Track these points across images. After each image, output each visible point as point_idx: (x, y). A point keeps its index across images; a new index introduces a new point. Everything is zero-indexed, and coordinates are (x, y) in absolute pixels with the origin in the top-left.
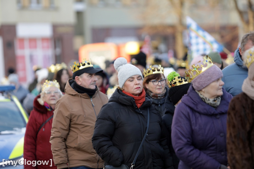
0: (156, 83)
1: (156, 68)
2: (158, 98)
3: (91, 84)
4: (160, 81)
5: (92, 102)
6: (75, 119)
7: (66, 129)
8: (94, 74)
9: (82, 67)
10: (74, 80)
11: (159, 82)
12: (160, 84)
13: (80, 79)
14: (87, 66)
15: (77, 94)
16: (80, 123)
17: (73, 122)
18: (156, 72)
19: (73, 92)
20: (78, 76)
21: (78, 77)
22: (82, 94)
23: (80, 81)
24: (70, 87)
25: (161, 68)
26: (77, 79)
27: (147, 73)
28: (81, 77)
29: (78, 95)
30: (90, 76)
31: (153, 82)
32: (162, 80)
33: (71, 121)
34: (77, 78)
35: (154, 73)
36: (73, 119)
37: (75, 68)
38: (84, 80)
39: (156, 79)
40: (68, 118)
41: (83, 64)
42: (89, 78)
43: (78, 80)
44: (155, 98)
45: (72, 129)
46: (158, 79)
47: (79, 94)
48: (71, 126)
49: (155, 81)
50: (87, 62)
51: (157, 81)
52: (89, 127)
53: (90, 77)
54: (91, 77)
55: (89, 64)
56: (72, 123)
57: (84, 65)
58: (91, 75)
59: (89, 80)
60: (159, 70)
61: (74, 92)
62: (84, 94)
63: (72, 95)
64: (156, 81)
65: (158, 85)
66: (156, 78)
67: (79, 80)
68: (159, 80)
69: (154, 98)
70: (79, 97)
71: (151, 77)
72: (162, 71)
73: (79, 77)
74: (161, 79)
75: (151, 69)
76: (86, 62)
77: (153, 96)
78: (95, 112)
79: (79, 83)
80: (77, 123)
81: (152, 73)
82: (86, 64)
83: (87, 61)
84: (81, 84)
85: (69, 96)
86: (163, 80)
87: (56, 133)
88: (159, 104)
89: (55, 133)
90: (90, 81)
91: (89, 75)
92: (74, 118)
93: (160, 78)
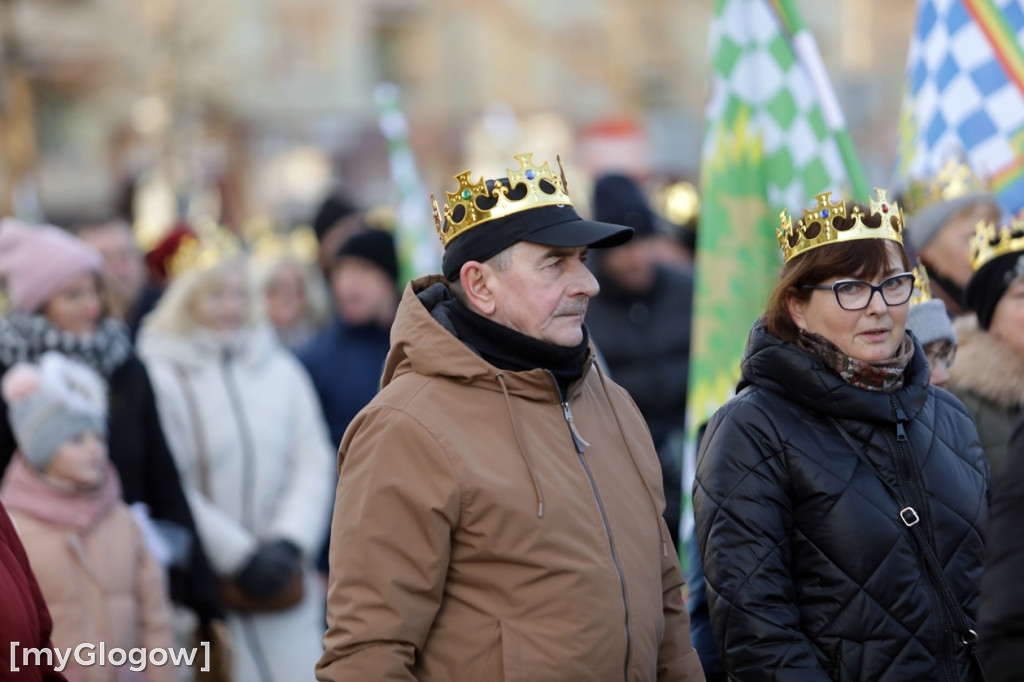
0: (856, 300)
1: (856, 209)
2: (881, 385)
3: (556, 313)
4: (879, 289)
5: (573, 426)
6: (485, 527)
7: (427, 587)
8: (577, 255)
9: (504, 208)
10: (453, 286)
11: (874, 289)
12: (878, 303)
13: (492, 283)
14: (535, 199)
15: (489, 373)
16: (518, 552)
17: (470, 546)
18: (858, 232)
19: (465, 359)
20: (481, 260)
21: (477, 270)
22: (520, 374)
23: (490, 293)
24: (438, 332)
25: (885, 211)
26: (470, 283)
27: (801, 235)
28: (499, 269)
29: (496, 381)
30: (553, 260)
31: (837, 290)
32: (889, 283)
33: (456, 536)
34: (472, 272)
35: (844, 236)
36: (475, 529)
37: (459, 214)
38: (517, 285)
39: (858, 272)
40: (446, 519)
41: (513, 185)
42: (548, 274)
43: (478, 287)
44: (870, 388)
45: (458, 591)
46: (871, 273)
47: (499, 372)
48: (456, 576)
49: (847, 287)
50: (539, 175)
51: (860, 285)
52: (571, 579)
53: (556, 272)
54: (562, 272)
55: (547, 187)
56: (463, 553)
57: (519, 192)
58: (560, 254)
59: (548, 286)
60: (872, 222)
61: (470, 363)
62: (532, 372)
63: (456, 379)
64: (854, 289)
65: (869, 311)
66: (856, 268)
67: (484, 286)
68: (875, 283)
69: (863, 385)
70: (502, 392)
71: (823, 261)
72: (891, 229)
73: (485, 267)
74: (888, 273)
75: (826, 216)
76: (530, 178)
77: (857, 376)
78: (595, 490)
79: (483, 305)
80: (500, 550)
81: (836, 237)
82: (533, 187)
83: (540, 169)
84: (493, 313)
85: (435, 383)
86: (899, 280)
87: (369, 616)
88: (900, 421)
89: (362, 615)
90: (554, 292)
91: (549, 256)
92: (478, 519)
93: (881, 270)
